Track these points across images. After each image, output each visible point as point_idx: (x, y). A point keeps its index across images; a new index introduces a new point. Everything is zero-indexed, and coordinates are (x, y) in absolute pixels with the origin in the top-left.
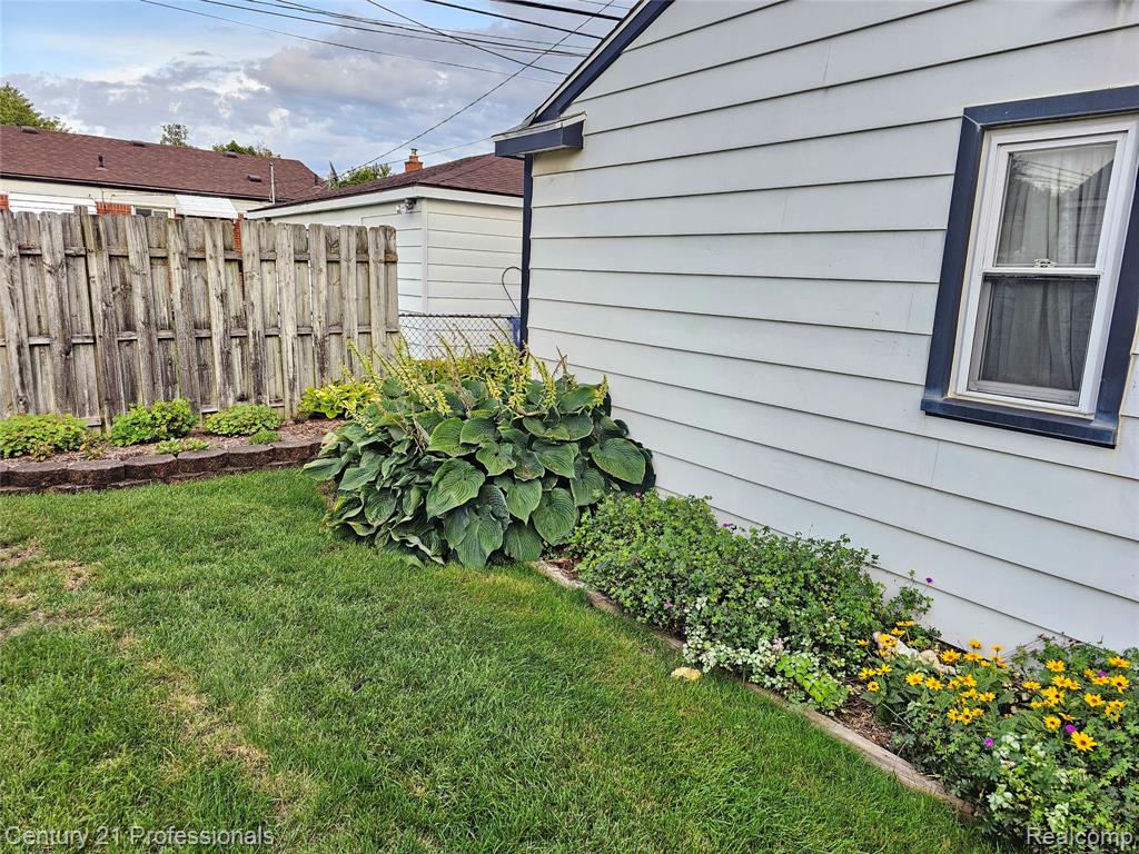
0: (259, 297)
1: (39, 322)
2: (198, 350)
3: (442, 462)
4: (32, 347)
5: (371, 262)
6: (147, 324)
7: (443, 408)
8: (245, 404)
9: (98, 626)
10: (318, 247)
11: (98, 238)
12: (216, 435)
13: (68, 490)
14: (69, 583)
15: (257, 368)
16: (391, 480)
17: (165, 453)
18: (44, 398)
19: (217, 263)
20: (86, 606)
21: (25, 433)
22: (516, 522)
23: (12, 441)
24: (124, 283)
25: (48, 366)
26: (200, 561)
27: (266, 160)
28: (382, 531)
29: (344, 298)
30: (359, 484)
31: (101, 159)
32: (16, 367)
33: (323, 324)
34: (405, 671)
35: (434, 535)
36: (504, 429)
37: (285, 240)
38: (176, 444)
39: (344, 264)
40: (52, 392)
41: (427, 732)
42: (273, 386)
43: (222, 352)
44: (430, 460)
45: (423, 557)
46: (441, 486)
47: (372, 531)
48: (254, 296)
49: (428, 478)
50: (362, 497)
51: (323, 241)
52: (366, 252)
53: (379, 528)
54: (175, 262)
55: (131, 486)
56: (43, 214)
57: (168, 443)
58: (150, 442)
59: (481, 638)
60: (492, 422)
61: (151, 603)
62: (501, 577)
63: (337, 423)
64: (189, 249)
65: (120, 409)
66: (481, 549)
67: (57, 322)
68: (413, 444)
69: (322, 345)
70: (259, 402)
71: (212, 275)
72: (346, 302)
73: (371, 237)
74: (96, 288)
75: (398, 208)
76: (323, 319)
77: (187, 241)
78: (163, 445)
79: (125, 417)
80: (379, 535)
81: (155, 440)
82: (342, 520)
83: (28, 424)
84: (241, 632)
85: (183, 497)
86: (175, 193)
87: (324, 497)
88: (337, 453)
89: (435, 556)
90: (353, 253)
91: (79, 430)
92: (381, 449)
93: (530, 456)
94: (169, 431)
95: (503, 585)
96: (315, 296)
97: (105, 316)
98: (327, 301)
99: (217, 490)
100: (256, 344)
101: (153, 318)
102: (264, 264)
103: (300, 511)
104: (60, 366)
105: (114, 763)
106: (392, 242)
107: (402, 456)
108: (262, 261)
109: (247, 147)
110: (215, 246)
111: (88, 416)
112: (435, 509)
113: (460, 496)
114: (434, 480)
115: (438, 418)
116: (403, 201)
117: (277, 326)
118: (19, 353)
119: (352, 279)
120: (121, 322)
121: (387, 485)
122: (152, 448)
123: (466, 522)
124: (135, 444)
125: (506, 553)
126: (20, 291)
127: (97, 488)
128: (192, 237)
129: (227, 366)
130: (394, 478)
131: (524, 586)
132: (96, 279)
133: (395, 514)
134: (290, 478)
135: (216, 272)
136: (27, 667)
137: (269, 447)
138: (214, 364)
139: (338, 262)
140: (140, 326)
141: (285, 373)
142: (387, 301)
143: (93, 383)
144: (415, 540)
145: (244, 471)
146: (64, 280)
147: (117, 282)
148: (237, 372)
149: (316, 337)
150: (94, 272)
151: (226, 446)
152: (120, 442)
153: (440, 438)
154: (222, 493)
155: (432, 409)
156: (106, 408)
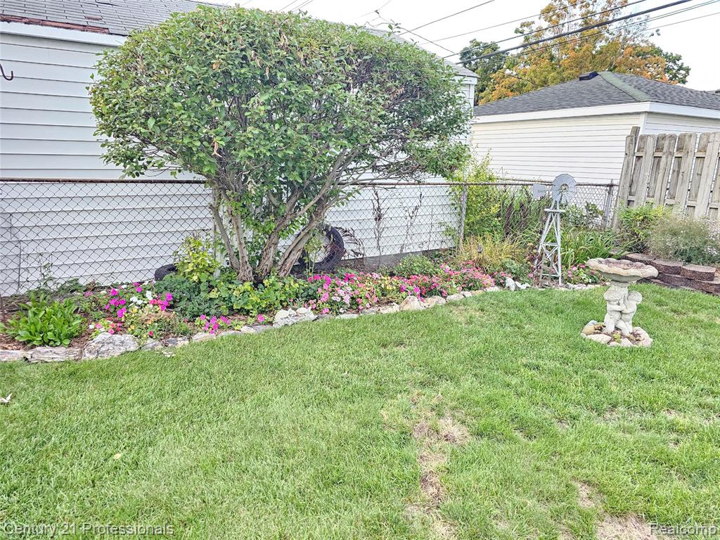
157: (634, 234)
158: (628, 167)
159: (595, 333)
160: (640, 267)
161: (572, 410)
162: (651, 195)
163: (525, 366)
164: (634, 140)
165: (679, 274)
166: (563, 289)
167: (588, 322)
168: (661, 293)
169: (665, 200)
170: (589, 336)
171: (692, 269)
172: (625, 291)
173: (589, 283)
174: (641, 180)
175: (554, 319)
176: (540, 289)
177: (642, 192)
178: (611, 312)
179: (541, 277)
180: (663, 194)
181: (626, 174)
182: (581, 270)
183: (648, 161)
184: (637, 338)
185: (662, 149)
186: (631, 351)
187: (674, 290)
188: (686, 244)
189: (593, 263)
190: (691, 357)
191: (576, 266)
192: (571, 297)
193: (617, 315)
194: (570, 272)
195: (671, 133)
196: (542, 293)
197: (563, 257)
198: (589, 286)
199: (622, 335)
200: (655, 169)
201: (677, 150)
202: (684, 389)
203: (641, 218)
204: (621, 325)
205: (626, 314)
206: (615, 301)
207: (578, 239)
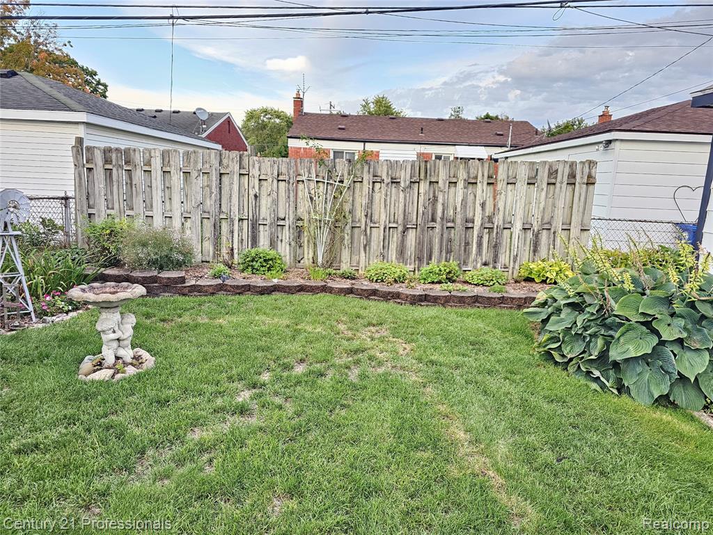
0: (503, 205)
1: (394, 216)
2: (466, 235)
3: (624, 324)
4: (390, 228)
5: (577, 183)
6: (442, 219)
7: (628, 286)
8: (486, 267)
9: (414, 378)
10: (543, 176)
11: (426, 173)
12: (470, 283)
13: (399, 303)
14: (401, 352)
15: (496, 247)
16: (583, 329)
17: (445, 290)
18: (391, 255)
19: (482, 185)
20: (409, 366)
21: (383, 271)
22: (682, 378)
23: (377, 274)
24: (434, 196)
25: (395, 239)
26: (463, 355)
27: (507, 123)
28: (574, 362)
29: (555, 207)
30: (560, 328)
31: (422, 130)
32: (382, 238)
33: (540, 223)
34: (592, 461)
35: (611, 372)
36: (678, 307)
37: (523, 171)
38: (451, 286)
39: (558, 185)
40: (395, 251)
41: (610, 508)
42: (504, 258)
43: (478, 236)
44: (614, 320)
45: (603, 386)
46: (622, 340)
47: (566, 360)
48: (501, 205)
49: (611, 333)
50: (561, 336)
51: (547, 171)
52: (574, 177)
53: (571, 360)
54: (461, 185)
55: (427, 306)
56: (404, 161)
57: (446, 285)
58: (437, 283)
59: (652, 457)
60: (669, 301)
61: (440, 372)
62: (666, 416)
63: (541, 286)
64: (469, 177)
65: (423, 263)
66: (649, 391)
67: (402, 216)
68: (601, 307)
69: (537, 236)
70: (495, 268)
71: (479, 192)
72: (556, 209)
73: (579, 167)
74: (421, 199)
75: (597, 147)
76: (540, 220)
77: (468, 173)
78: (444, 286)
79: (425, 268)
80: (571, 364)
81: (440, 282)
82: (546, 349)
83: (384, 266)
84: (487, 403)
85: (453, 317)
86: (455, 145)
87: (532, 332)
88: (544, 304)
89: (612, 387)
90: (565, 178)
91: (405, 272)
92: (577, 307)
93: (699, 330)
94: (447, 278)
95: (669, 423)
96: (537, 204)
97: (423, 214)
98: (544, 209)
99: (470, 315)
100: (497, 233)
101: (445, 215)
102: (509, 186)
103: (518, 337)
104: (400, 239)
105: (426, 455)
106: (593, 171)
107: (593, 314)
108: (508, 184)
109: (495, 115)
110: (483, 175)
111: (408, 266)
112: (615, 354)
113: (636, 349)
114: (617, 335)
115: (623, 292)
116: (601, 142)
117: (511, 223)
118: (384, 231)
119: (563, 195)
120: (430, 217)
121: (579, 332)
122: (438, 287)
123: (639, 369)
124: (429, 283)
125: (671, 399)
126: (388, 200)
127: (412, 304)
128: (472, 171)
129: (480, 245)
130: (585, 328)
131: (686, 428)
132: (422, 194)
133: (584, 352)
134: (511, 315)
135: (482, 191)
136: (385, 390)
137: (499, 295)
138: (473, 242)
139: (554, 184)
140: (438, 219)
141: (512, 251)
142: (585, 209)
143: (413, 248)
144: (597, 373)
145: (485, 307)
146: (408, 195)
147: (431, 196)
148: (484, 248)
149: (534, 231)
150: (422, 191)
151: (475, 291)
152: (422, 281)
153: (624, 306)
154: (473, 318)
155: (619, 286)
156: (417, 262)
157: (104, 249)
158: (80, 179)
159: (95, 371)
160: (127, 288)
161: (98, 484)
162: (110, 207)
163: (18, 452)
164: (80, 150)
165: (156, 282)
166: (40, 326)
167: (83, 359)
168: (146, 305)
169: (124, 211)
170: (88, 377)
171: (167, 276)
172: (118, 316)
173: (69, 311)
174: (97, 192)
175: (40, 370)
176: (9, 334)
177: (102, 204)
178: (108, 342)
179: (6, 317)
180: (122, 206)
181: (80, 185)
182: (57, 298)
183: (99, 174)
184: (140, 361)
185: (111, 161)
186: (139, 377)
187: (156, 298)
188: (156, 253)
189: (76, 293)
190: (193, 364)
191: (49, 294)
192: (53, 333)
193: (115, 344)
194: (43, 304)
195: (116, 146)
196: (12, 338)
197: (30, 287)
198: (71, 314)
199: (124, 363)
200: (108, 181)
201: (125, 164)
202: (198, 400)
203: (108, 232)
204: (121, 352)
205: (123, 340)
206: (110, 329)
207: (43, 262)
